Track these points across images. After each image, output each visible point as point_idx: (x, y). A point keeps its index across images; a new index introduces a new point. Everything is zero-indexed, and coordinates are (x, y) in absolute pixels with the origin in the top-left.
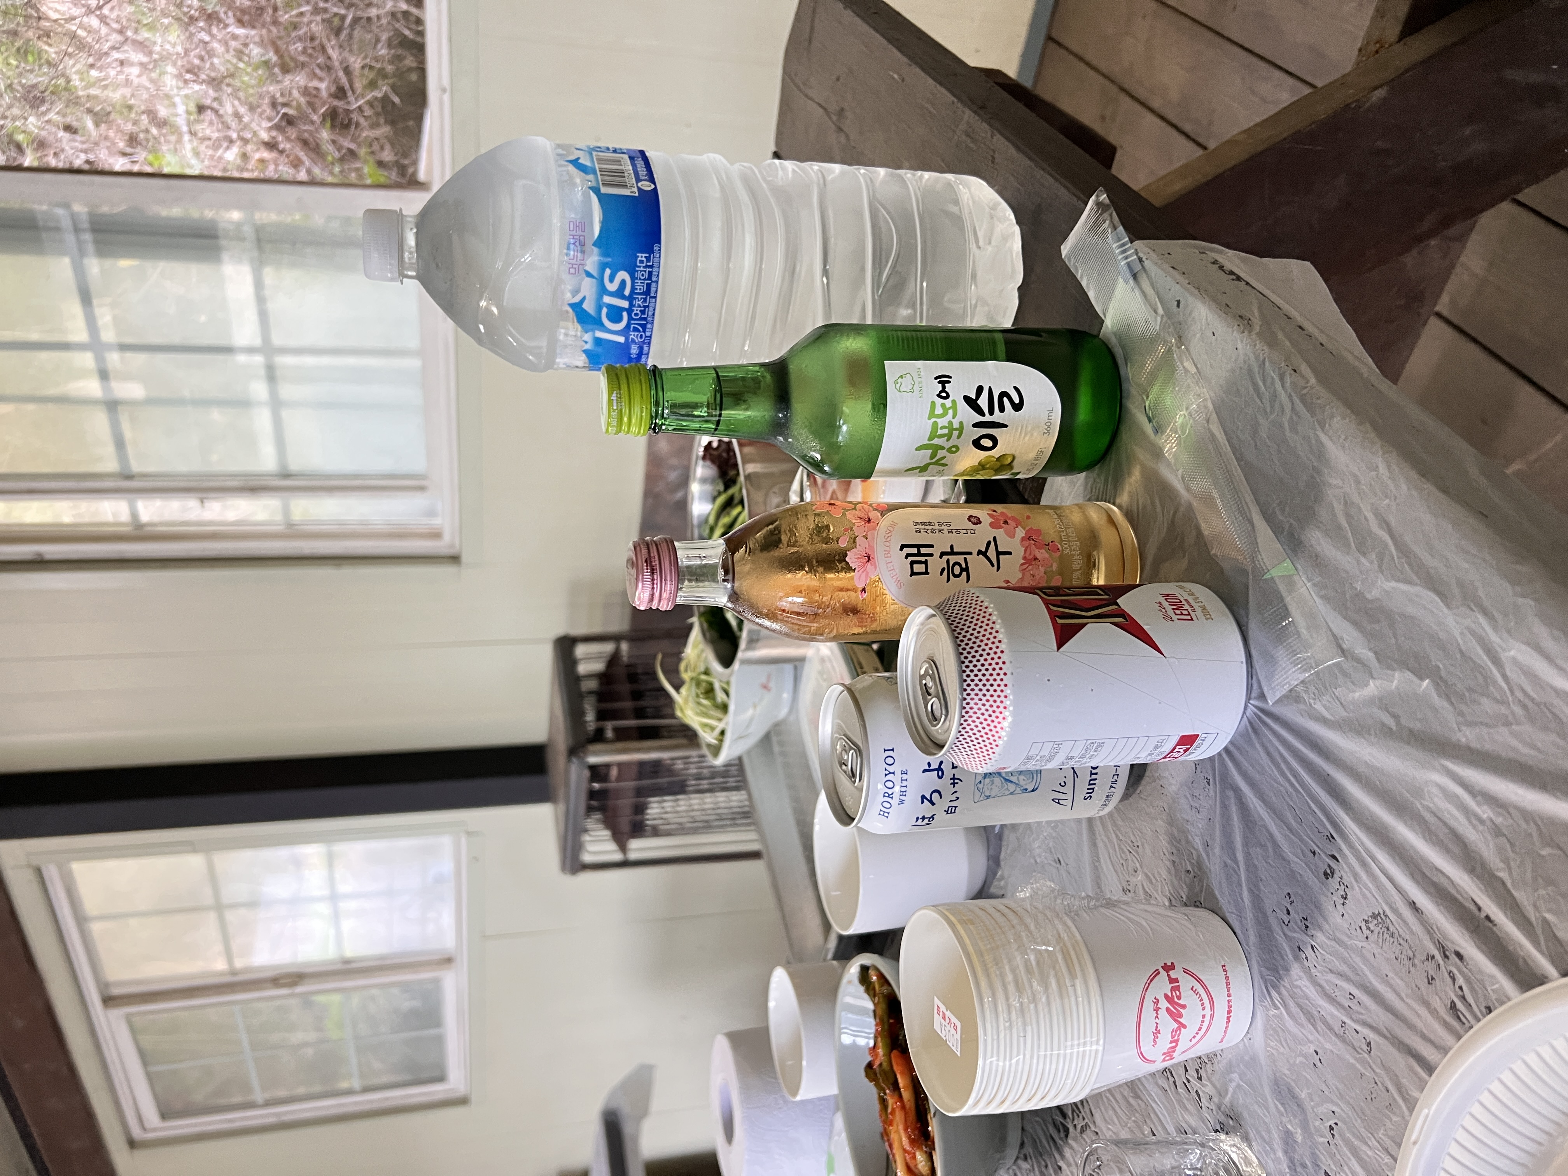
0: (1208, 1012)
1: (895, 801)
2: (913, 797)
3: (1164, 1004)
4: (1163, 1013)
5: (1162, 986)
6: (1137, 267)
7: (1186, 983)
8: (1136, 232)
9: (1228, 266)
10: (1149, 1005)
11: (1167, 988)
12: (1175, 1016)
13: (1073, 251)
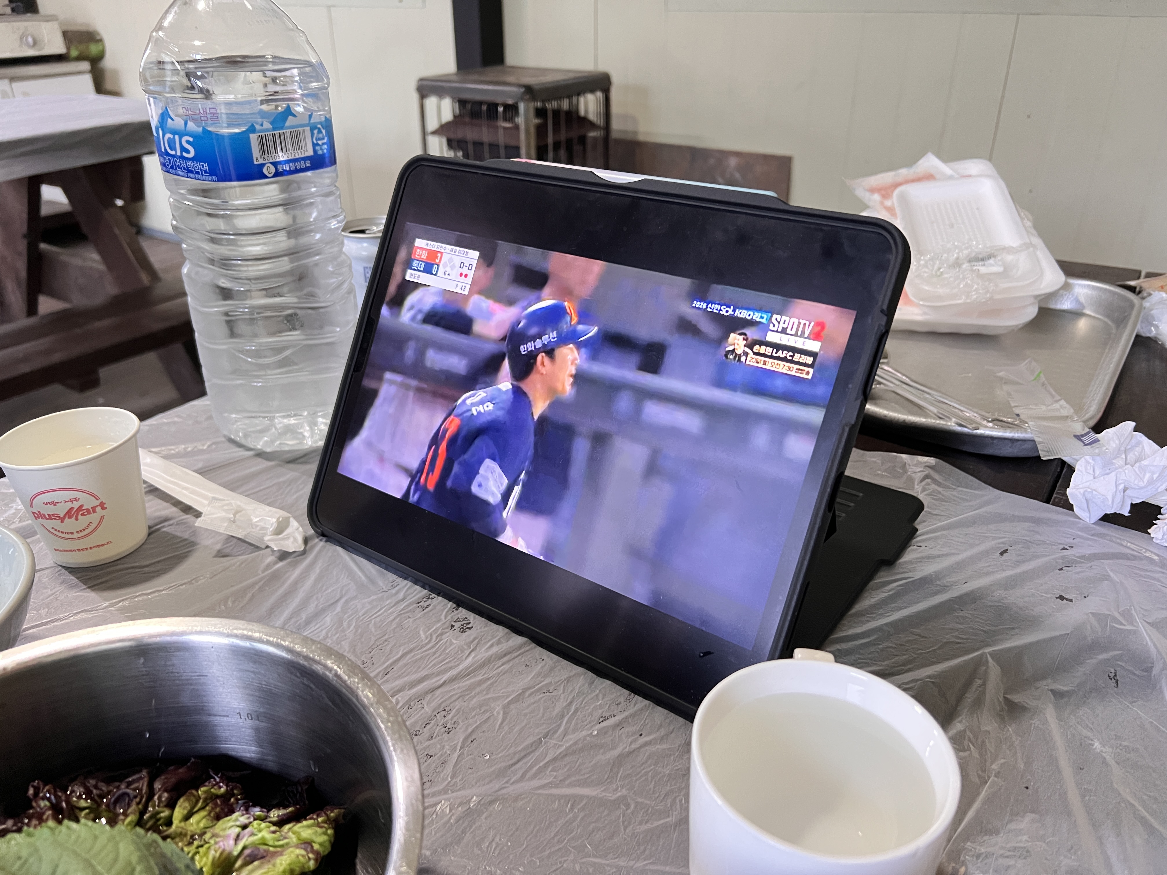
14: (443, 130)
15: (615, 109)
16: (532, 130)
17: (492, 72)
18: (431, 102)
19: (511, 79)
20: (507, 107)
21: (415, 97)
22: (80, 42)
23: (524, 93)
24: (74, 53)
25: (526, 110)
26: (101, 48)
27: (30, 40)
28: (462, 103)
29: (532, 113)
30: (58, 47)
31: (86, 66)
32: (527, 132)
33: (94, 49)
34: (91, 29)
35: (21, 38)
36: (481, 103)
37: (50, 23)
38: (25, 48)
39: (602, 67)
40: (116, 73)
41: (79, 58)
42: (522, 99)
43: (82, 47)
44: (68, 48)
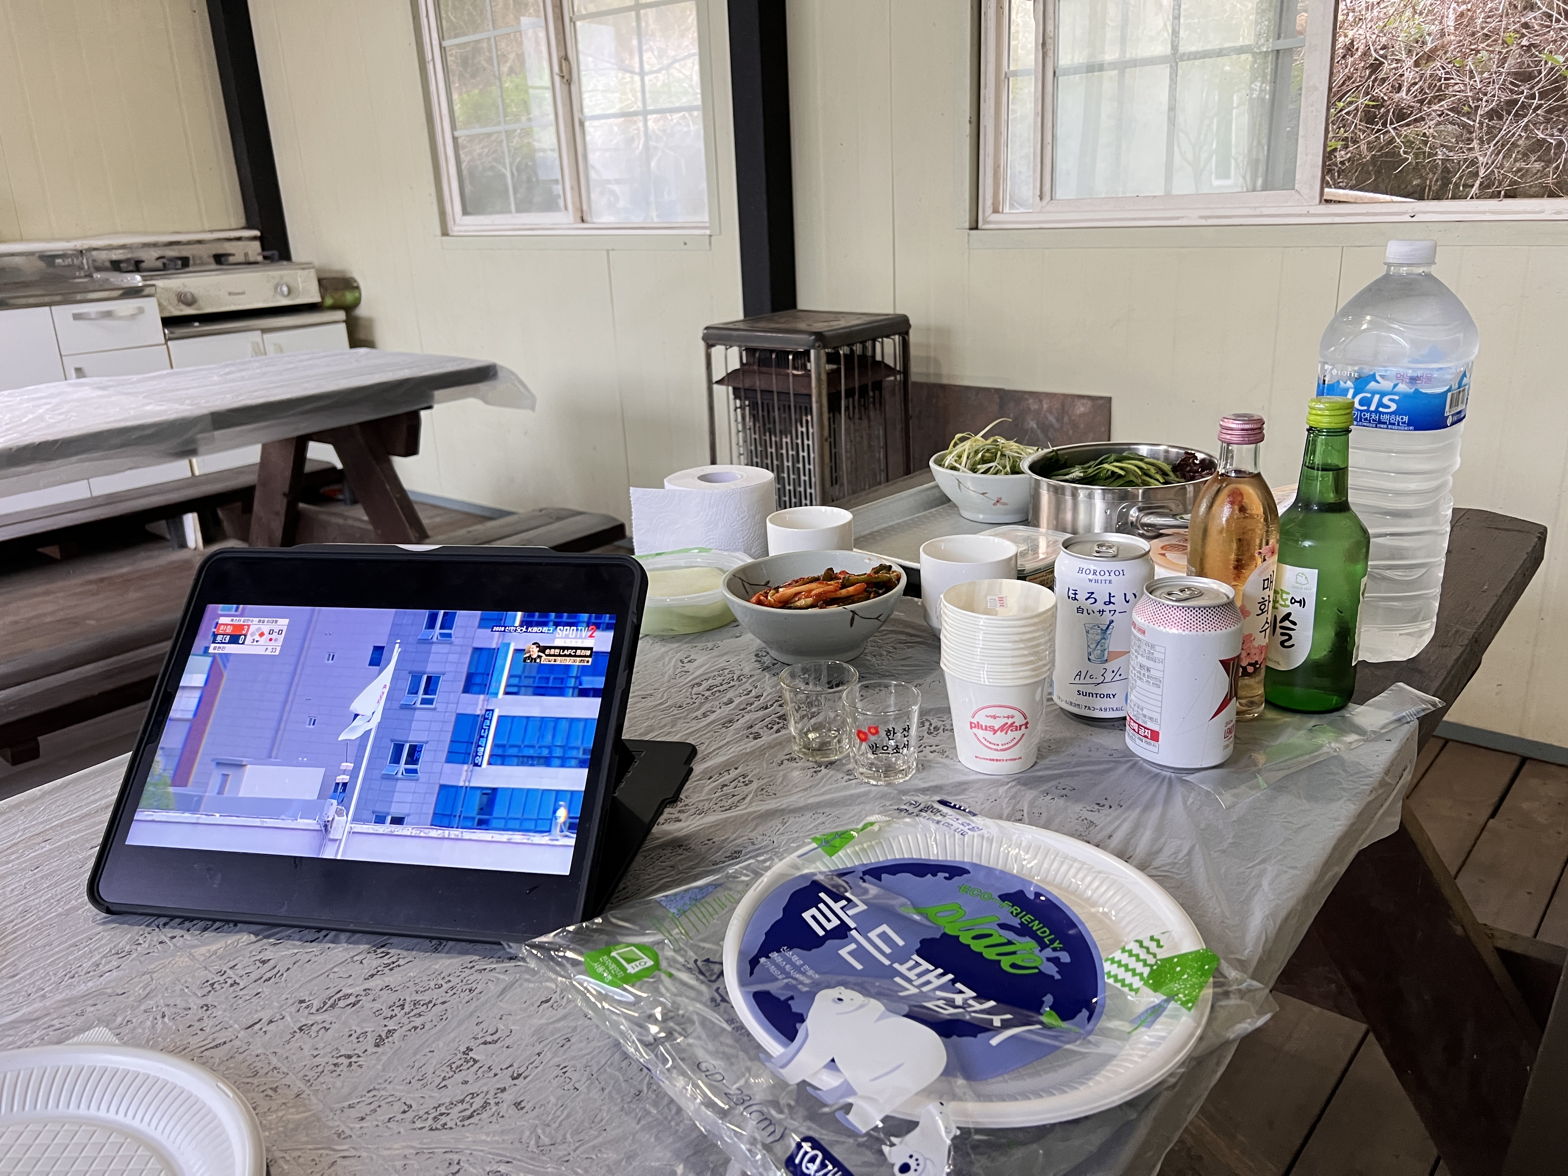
0: (1000, 747)
1: (1091, 577)
2: (1092, 587)
3: (1010, 721)
4: (1006, 720)
5: (1019, 720)
6: (1404, 721)
7: (1017, 734)
8: (1422, 721)
9: (1405, 774)
10: (1011, 712)
11: (1017, 724)
12: (1002, 729)
13: (1402, 689)
14: (729, 378)
15: (913, 351)
16: (824, 377)
17: (783, 320)
18: (718, 351)
19: (802, 326)
20: (797, 354)
21: (702, 345)
22: (336, 290)
23: (816, 340)
24: (329, 301)
25: (818, 358)
26: (357, 294)
27: (285, 289)
28: (750, 351)
29: (824, 359)
30: (313, 296)
31: (341, 315)
32: (819, 379)
33: (349, 297)
34: (349, 275)
35: (276, 288)
36: (771, 351)
37: (306, 271)
38: (279, 298)
39: (900, 311)
40: (370, 321)
41: (334, 308)
42: (813, 347)
43: (338, 295)
44: (323, 297)
